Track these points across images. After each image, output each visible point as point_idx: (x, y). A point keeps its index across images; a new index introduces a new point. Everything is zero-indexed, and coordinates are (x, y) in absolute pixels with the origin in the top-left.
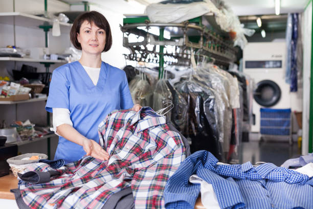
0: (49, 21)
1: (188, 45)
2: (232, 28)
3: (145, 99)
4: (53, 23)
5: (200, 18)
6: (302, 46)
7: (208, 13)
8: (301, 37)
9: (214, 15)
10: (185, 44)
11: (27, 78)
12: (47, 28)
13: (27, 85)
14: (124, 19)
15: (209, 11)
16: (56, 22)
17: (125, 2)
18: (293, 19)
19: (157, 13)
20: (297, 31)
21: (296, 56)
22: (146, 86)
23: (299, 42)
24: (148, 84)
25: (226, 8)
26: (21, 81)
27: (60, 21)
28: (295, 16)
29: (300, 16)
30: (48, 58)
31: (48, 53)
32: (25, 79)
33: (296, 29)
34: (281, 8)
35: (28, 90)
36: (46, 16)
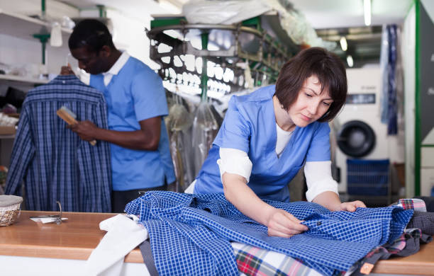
0: (46, 24)
1: (241, 55)
2: (305, 40)
3: (181, 132)
4: (51, 29)
5: (259, 18)
6: (402, 72)
7: (269, 11)
8: (401, 60)
9: (278, 15)
10: (236, 53)
11: (14, 105)
12: (44, 37)
13: (14, 114)
14: (152, 22)
15: (271, 8)
16: (56, 26)
17: (155, 3)
18: (390, 35)
19: (198, 11)
20: (396, 51)
21: (394, 86)
22: (183, 114)
23: (398, 67)
24: (185, 110)
25: (296, 11)
26: (4, 108)
27: (62, 26)
28: (392, 31)
29: (398, 31)
30: (45, 78)
31: (46, 72)
32: (11, 106)
33: (393, 48)
34: (373, 16)
35: (14, 120)
36: (42, 18)
